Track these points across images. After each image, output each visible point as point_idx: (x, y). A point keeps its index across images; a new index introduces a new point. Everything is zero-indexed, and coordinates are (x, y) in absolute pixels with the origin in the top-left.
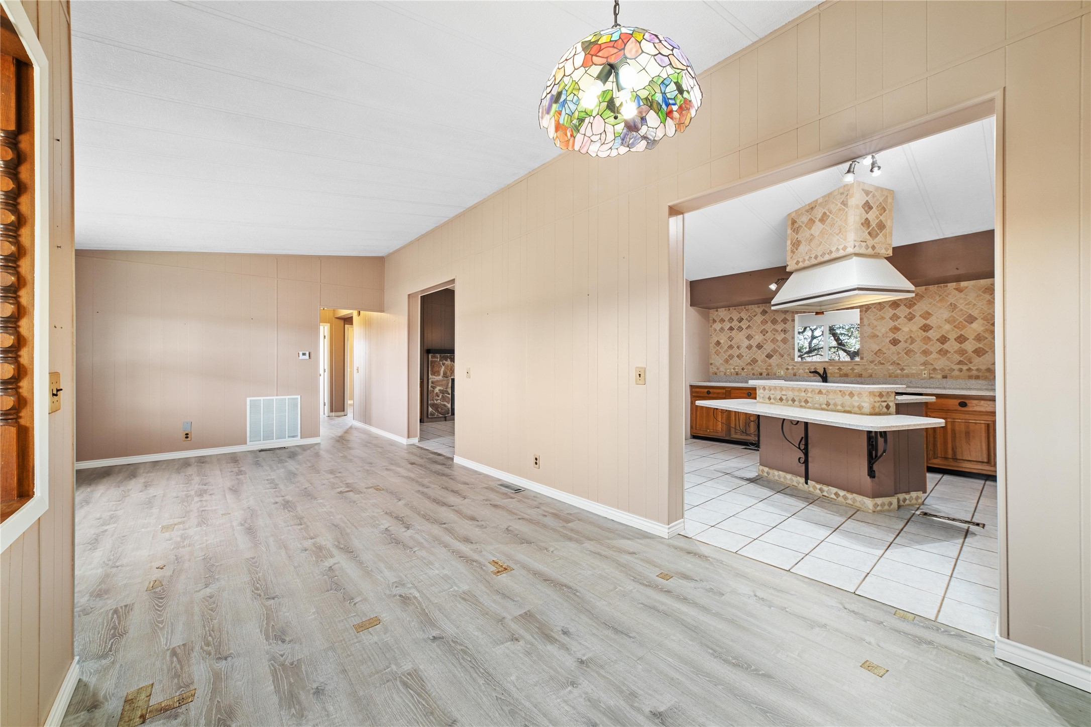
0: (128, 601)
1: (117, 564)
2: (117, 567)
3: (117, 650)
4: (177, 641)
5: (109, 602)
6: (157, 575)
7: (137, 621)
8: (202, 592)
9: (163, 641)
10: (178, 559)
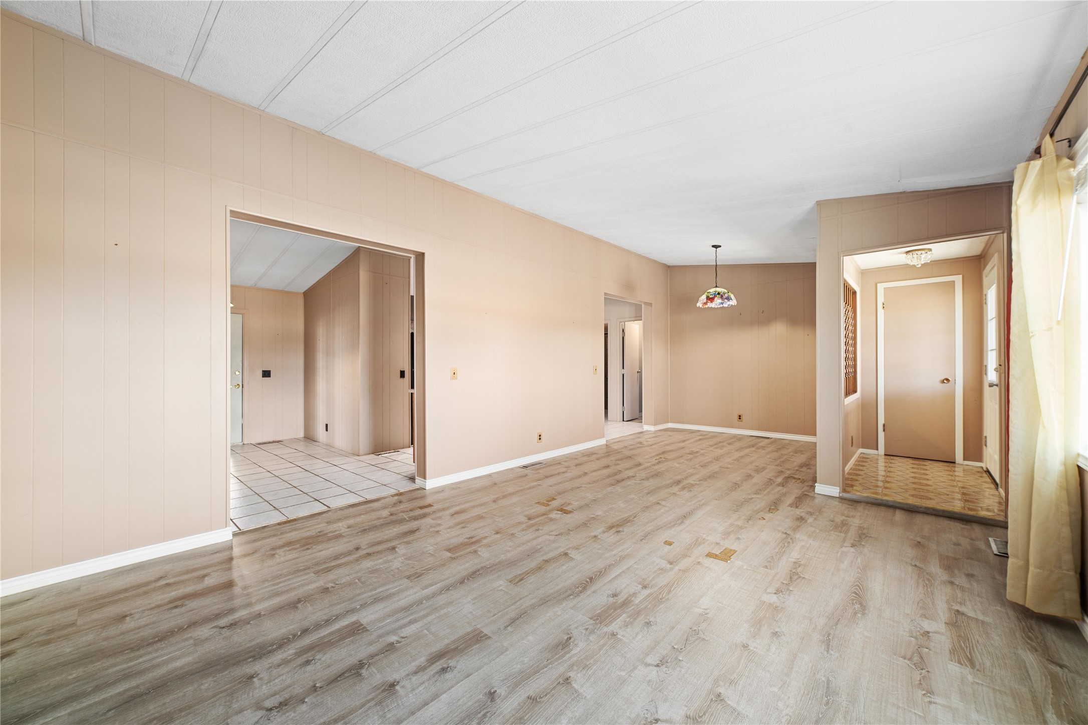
0: (789, 508)
1: (785, 536)
2: (786, 533)
3: (801, 494)
4: (780, 488)
5: (798, 513)
6: (768, 516)
7: (790, 499)
8: (757, 497)
9: (784, 490)
10: (749, 519)
